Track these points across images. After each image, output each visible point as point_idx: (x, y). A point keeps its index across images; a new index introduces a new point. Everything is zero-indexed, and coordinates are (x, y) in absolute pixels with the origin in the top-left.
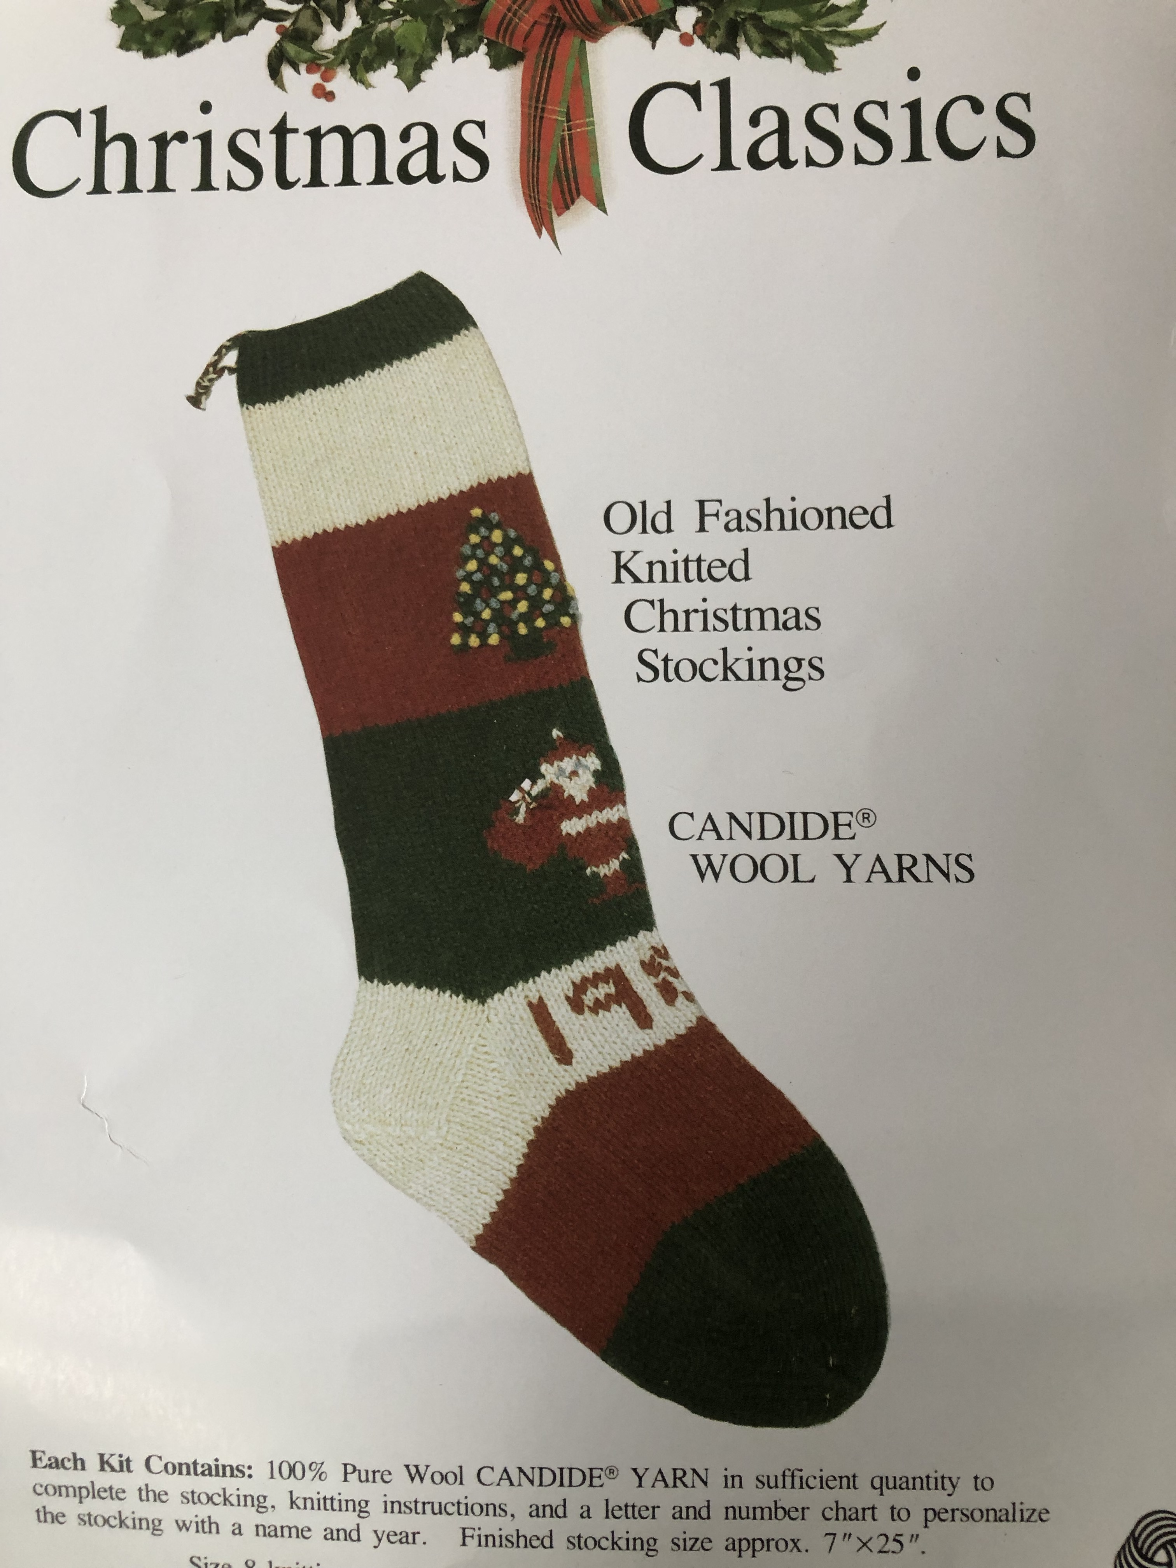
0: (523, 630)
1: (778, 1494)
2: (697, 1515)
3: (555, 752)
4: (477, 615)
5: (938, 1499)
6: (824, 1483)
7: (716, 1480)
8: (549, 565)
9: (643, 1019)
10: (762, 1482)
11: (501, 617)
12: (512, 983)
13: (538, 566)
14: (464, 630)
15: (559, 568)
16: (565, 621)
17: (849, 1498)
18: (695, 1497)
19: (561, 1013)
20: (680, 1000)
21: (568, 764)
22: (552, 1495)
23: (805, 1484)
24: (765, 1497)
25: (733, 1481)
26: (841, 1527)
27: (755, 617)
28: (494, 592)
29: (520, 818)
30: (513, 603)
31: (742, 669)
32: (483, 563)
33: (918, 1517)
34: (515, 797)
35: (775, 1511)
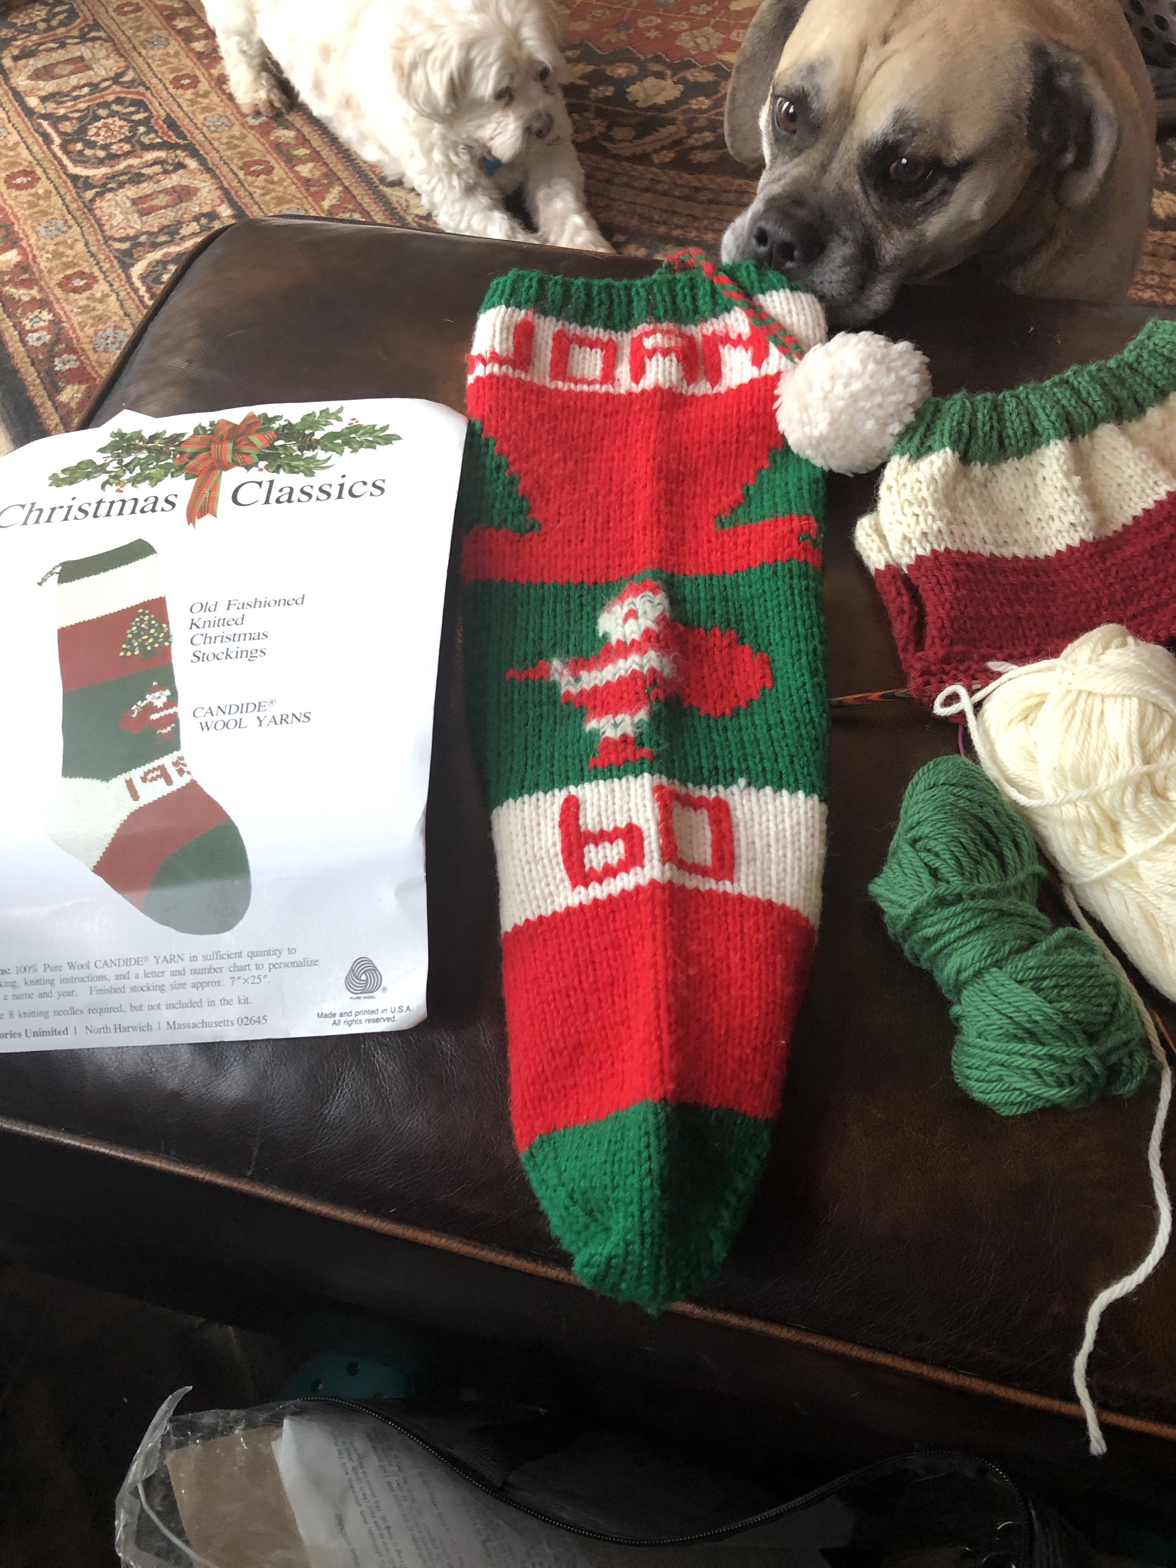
0: (149, 648)
1: (210, 962)
2: (180, 974)
3: (154, 690)
4: (132, 645)
5: (274, 959)
6: (229, 956)
7: (186, 958)
8: (164, 626)
9: (169, 782)
10: (205, 958)
11: (142, 646)
12: (120, 774)
13: (160, 627)
14: (126, 650)
15: (168, 627)
16: (167, 644)
17: (239, 962)
18: (178, 966)
19: (138, 784)
20: (185, 774)
21: (157, 694)
22: (124, 970)
23: (222, 957)
24: (206, 964)
25: (194, 958)
26: (236, 974)
27: (242, 636)
28: (140, 636)
29: (134, 715)
30: (147, 640)
31: (233, 655)
32: (139, 628)
33: (266, 967)
34: (134, 707)
35: (211, 970)
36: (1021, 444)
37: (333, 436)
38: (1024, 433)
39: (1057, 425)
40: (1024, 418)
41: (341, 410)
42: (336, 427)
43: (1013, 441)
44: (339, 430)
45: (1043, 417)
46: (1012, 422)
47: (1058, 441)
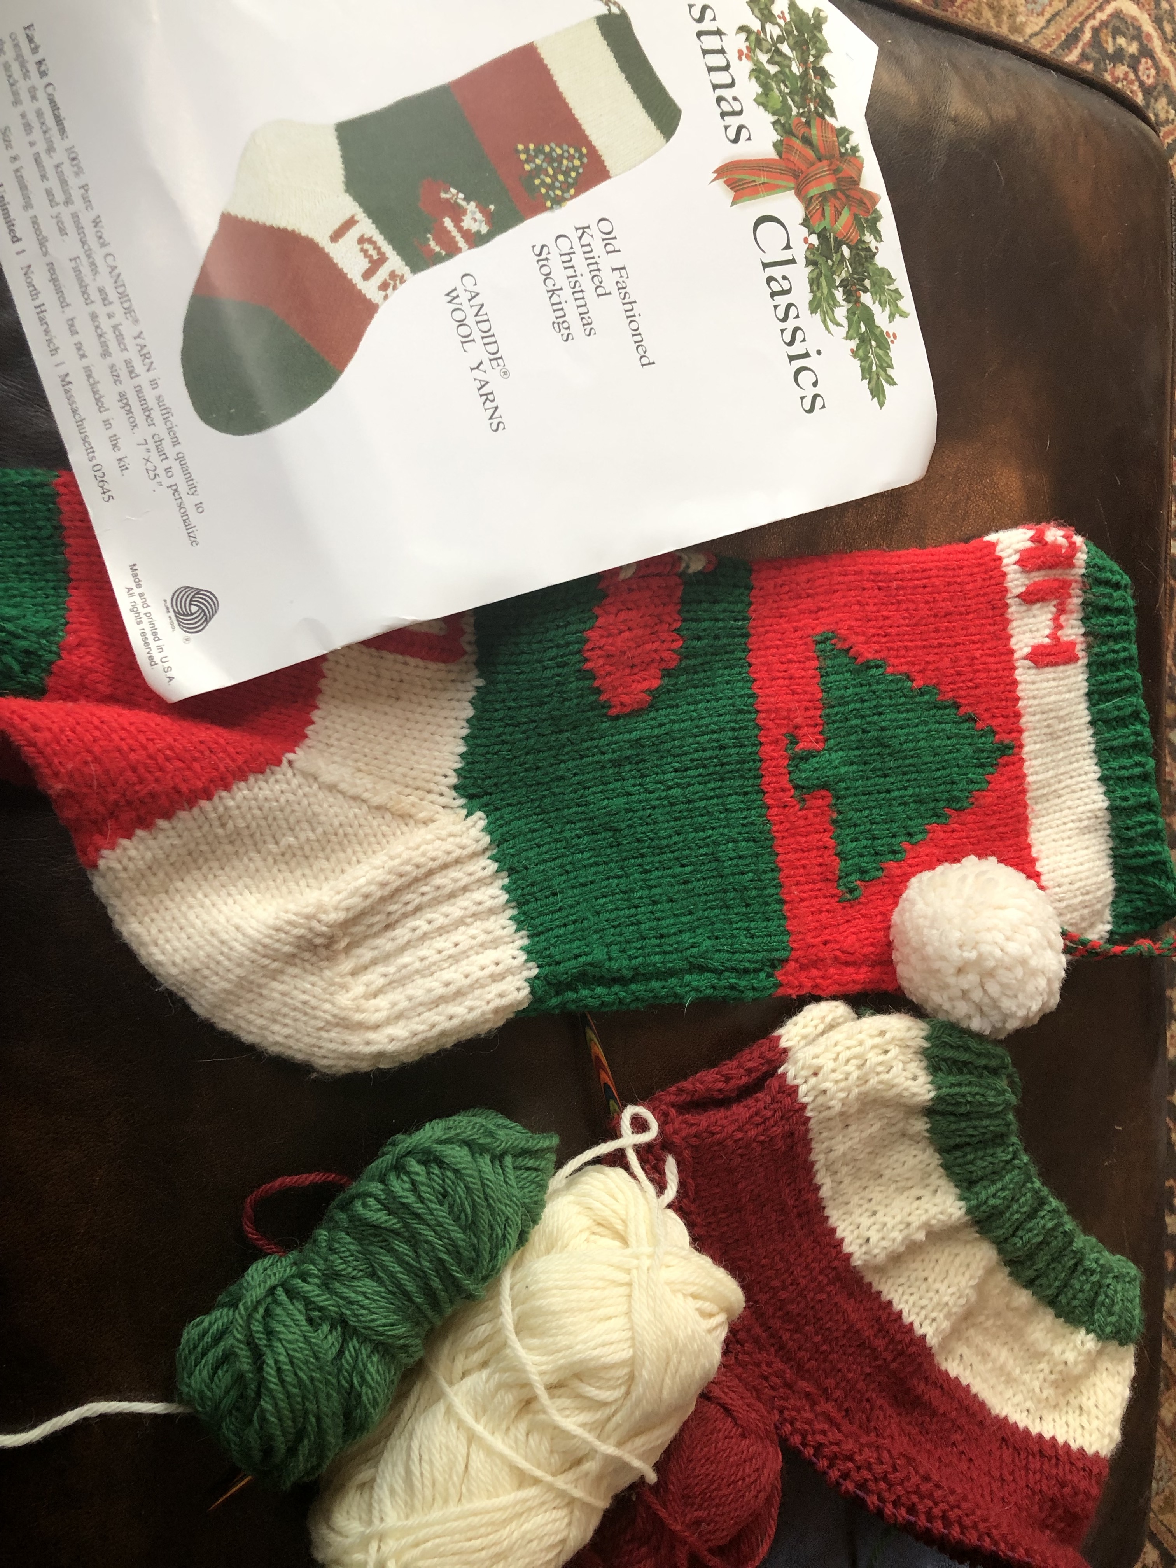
0: (537, 182)
1: (156, 407)
2: (131, 372)
3: (483, 209)
4: (536, 156)
5: (183, 488)
6: (170, 430)
7: (152, 375)
8: (572, 191)
9: (367, 275)
10: (159, 398)
11: (539, 170)
12: (361, 205)
13: (570, 186)
14: (527, 150)
15: (572, 197)
16: (549, 204)
17: (167, 444)
18: (139, 368)
19: (355, 232)
20: (383, 293)
21: (479, 216)
22: (112, 295)
23: (166, 420)
24: (152, 403)
25: (154, 384)
26: (151, 445)
27: (582, 302)
28: (550, 164)
29: (443, 195)
30: (547, 175)
31: (555, 299)
32: (561, 157)
33: (171, 481)
34: (453, 191)
35: (147, 410)
36: (958, 1169)
37: (868, 317)
38: (971, 1172)
41: (904, 315)
42: (881, 318)
43: (961, 1160)
44: (878, 322)
47: (964, 1210)
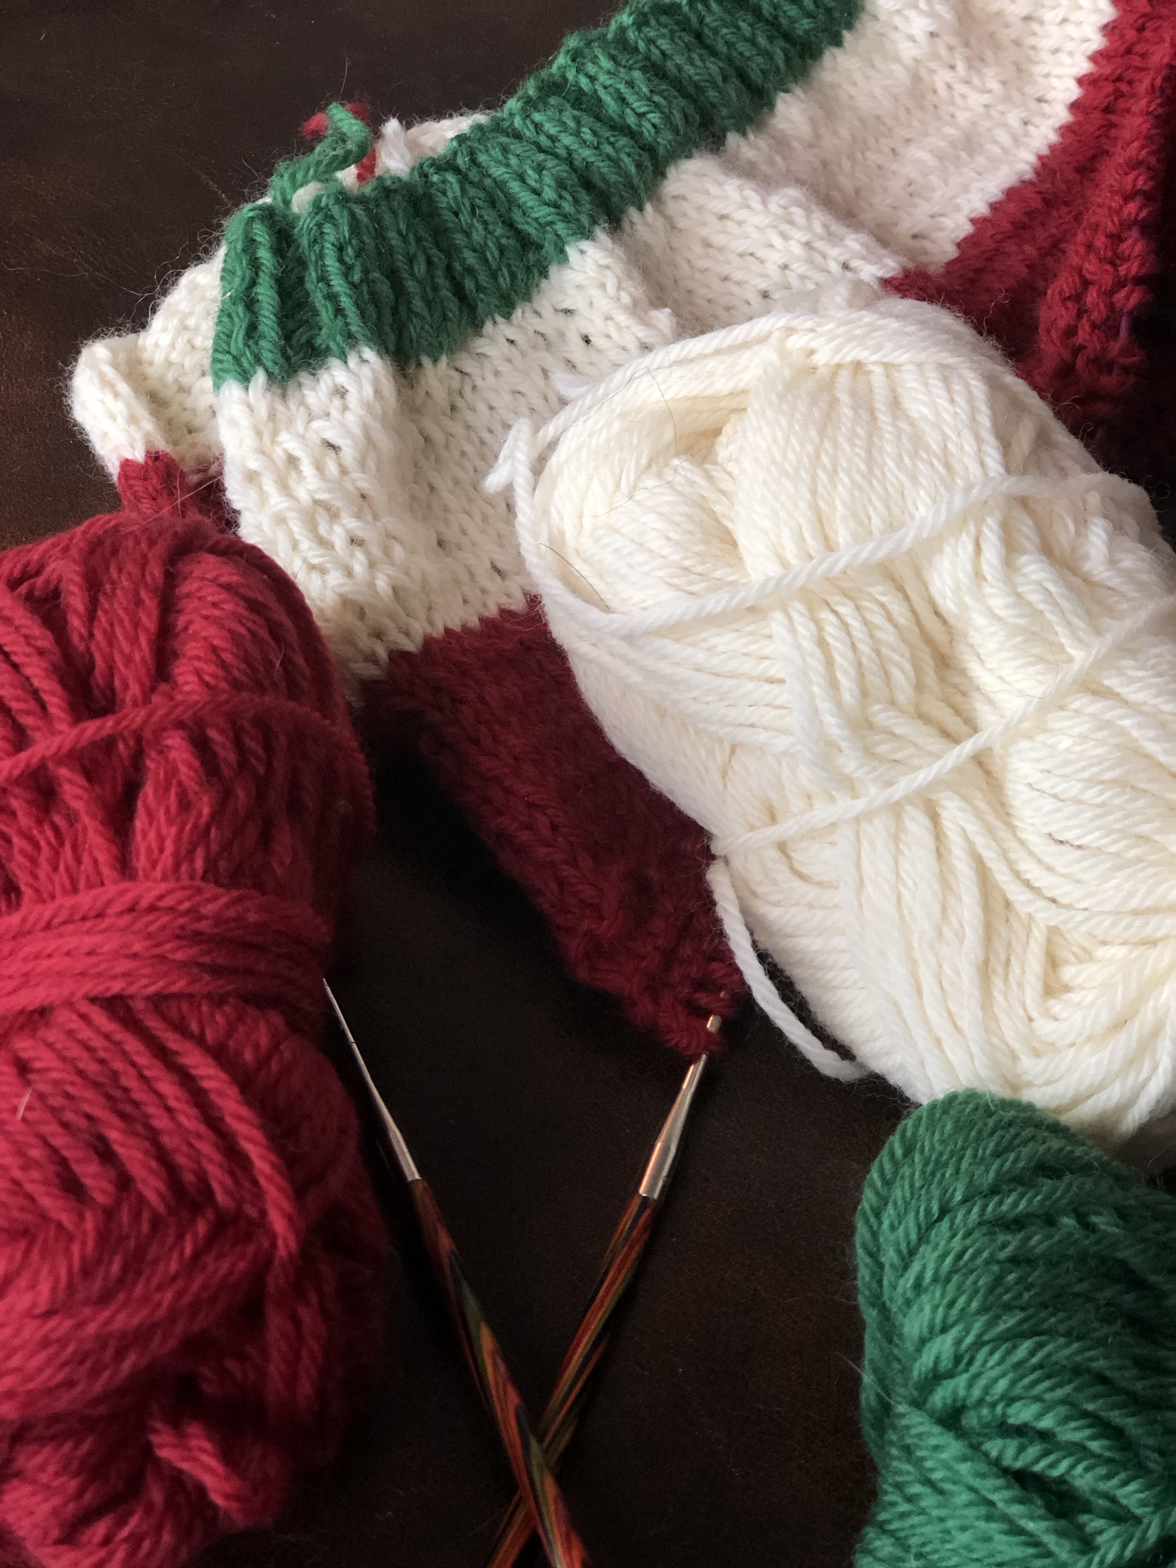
36: (504, 281)
38: (502, 250)
39: (567, 207)
40: (489, 215)
43: (483, 279)
45: (526, 198)
46: (468, 234)
47: (585, 245)
